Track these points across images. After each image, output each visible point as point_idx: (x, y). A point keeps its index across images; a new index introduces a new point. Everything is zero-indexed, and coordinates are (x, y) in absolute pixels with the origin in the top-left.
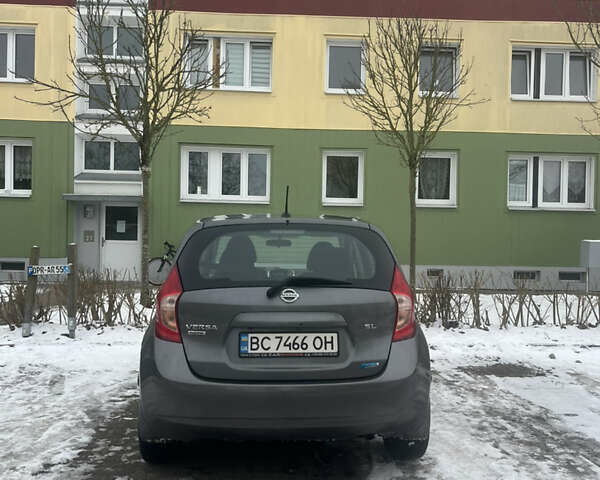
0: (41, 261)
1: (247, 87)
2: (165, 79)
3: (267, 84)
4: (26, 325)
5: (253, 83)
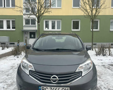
0: (20, 42)
1: (57, 7)
2: (42, 5)
3: (61, 6)
4: (17, 55)
5: (58, 6)
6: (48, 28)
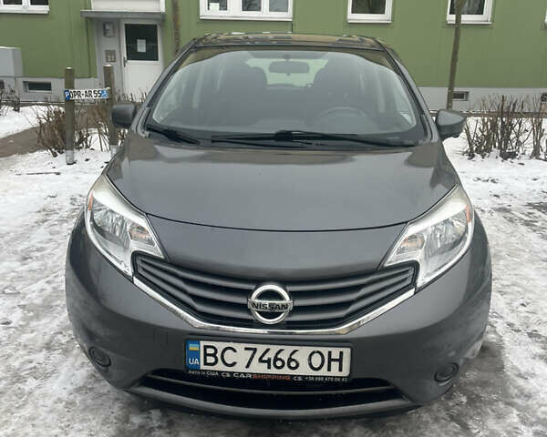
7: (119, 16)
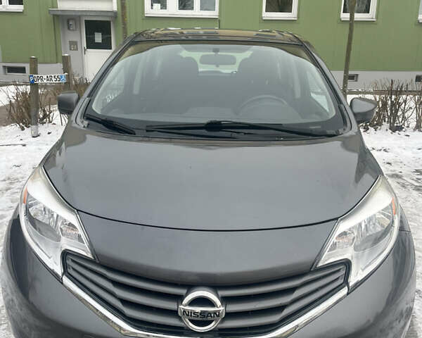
0: (40, 67)
4: (34, 127)
6: (164, 6)
7: (79, 14)
